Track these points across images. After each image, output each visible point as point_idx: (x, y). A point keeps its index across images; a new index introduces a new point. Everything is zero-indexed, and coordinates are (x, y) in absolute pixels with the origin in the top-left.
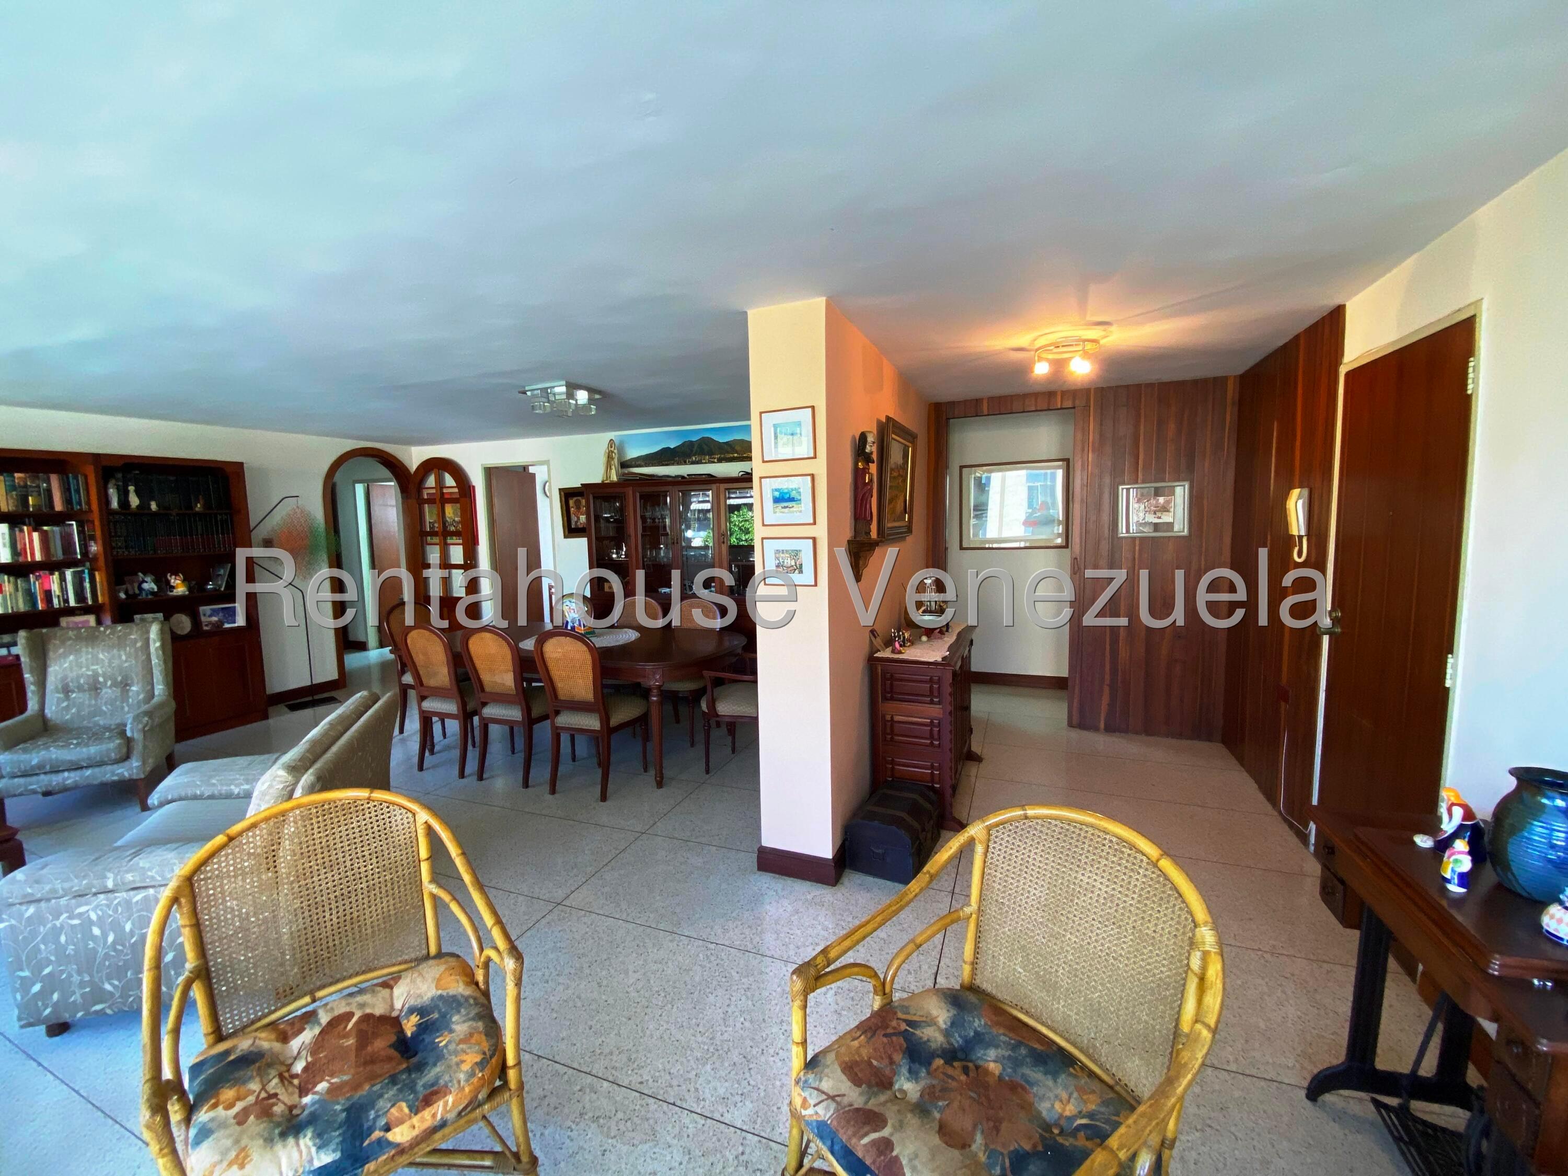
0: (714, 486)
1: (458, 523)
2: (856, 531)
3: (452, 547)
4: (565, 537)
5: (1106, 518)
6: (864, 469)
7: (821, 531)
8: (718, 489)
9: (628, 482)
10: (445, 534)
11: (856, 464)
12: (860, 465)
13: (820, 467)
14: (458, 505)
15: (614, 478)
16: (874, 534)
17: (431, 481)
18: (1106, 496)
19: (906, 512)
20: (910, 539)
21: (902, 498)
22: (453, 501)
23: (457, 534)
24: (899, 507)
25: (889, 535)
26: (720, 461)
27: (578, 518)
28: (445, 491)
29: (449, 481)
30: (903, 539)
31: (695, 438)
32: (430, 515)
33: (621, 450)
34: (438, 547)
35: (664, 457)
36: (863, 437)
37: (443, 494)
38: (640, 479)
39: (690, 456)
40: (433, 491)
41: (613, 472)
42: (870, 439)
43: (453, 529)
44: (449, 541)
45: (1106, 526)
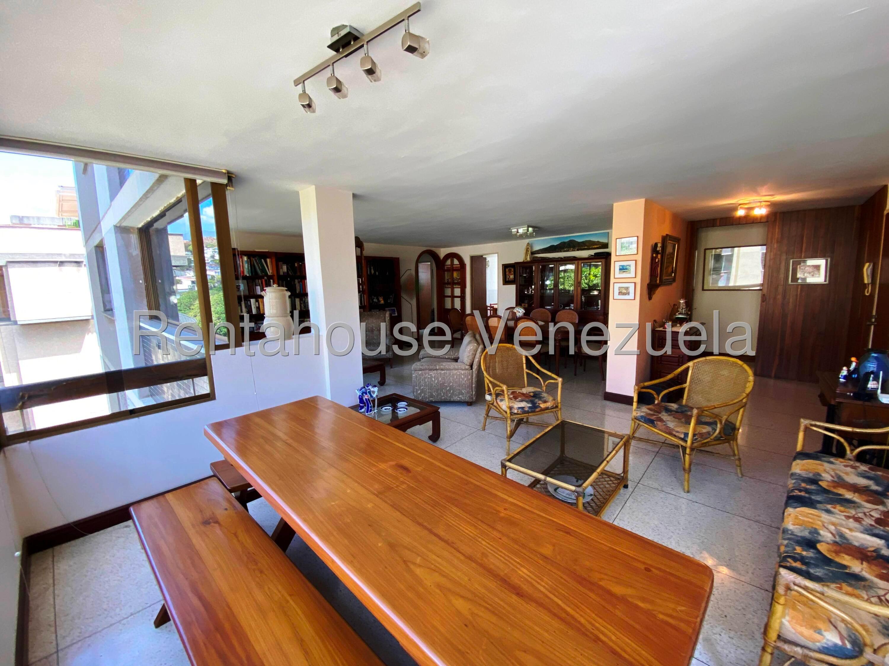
0: (576, 262)
1: (459, 279)
2: (651, 280)
3: (455, 289)
4: (504, 284)
5: (782, 276)
6: (655, 257)
7: (638, 280)
8: (578, 263)
9: (535, 261)
10: (452, 284)
11: (652, 255)
12: (654, 255)
13: (639, 258)
14: (459, 272)
15: (529, 259)
16: (658, 282)
17: (449, 262)
18: (783, 264)
19: (673, 272)
20: (674, 284)
21: (671, 267)
22: (457, 270)
23: (458, 284)
24: (670, 270)
25: (664, 282)
26: (578, 250)
27: (510, 277)
28: (454, 266)
29: (456, 262)
30: (671, 284)
31: (566, 240)
32: (447, 276)
33: (532, 247)
34: (450, 289)
35: (552, 249)
36: (656, 245)
37: (453, 267)
38: (541, 260)
39: (563, 248)
40: (450, 266)
41: (528, 257)
42: (659, 245)
43: (456, 281)
44: (454, 287)
45: (782, 279)
